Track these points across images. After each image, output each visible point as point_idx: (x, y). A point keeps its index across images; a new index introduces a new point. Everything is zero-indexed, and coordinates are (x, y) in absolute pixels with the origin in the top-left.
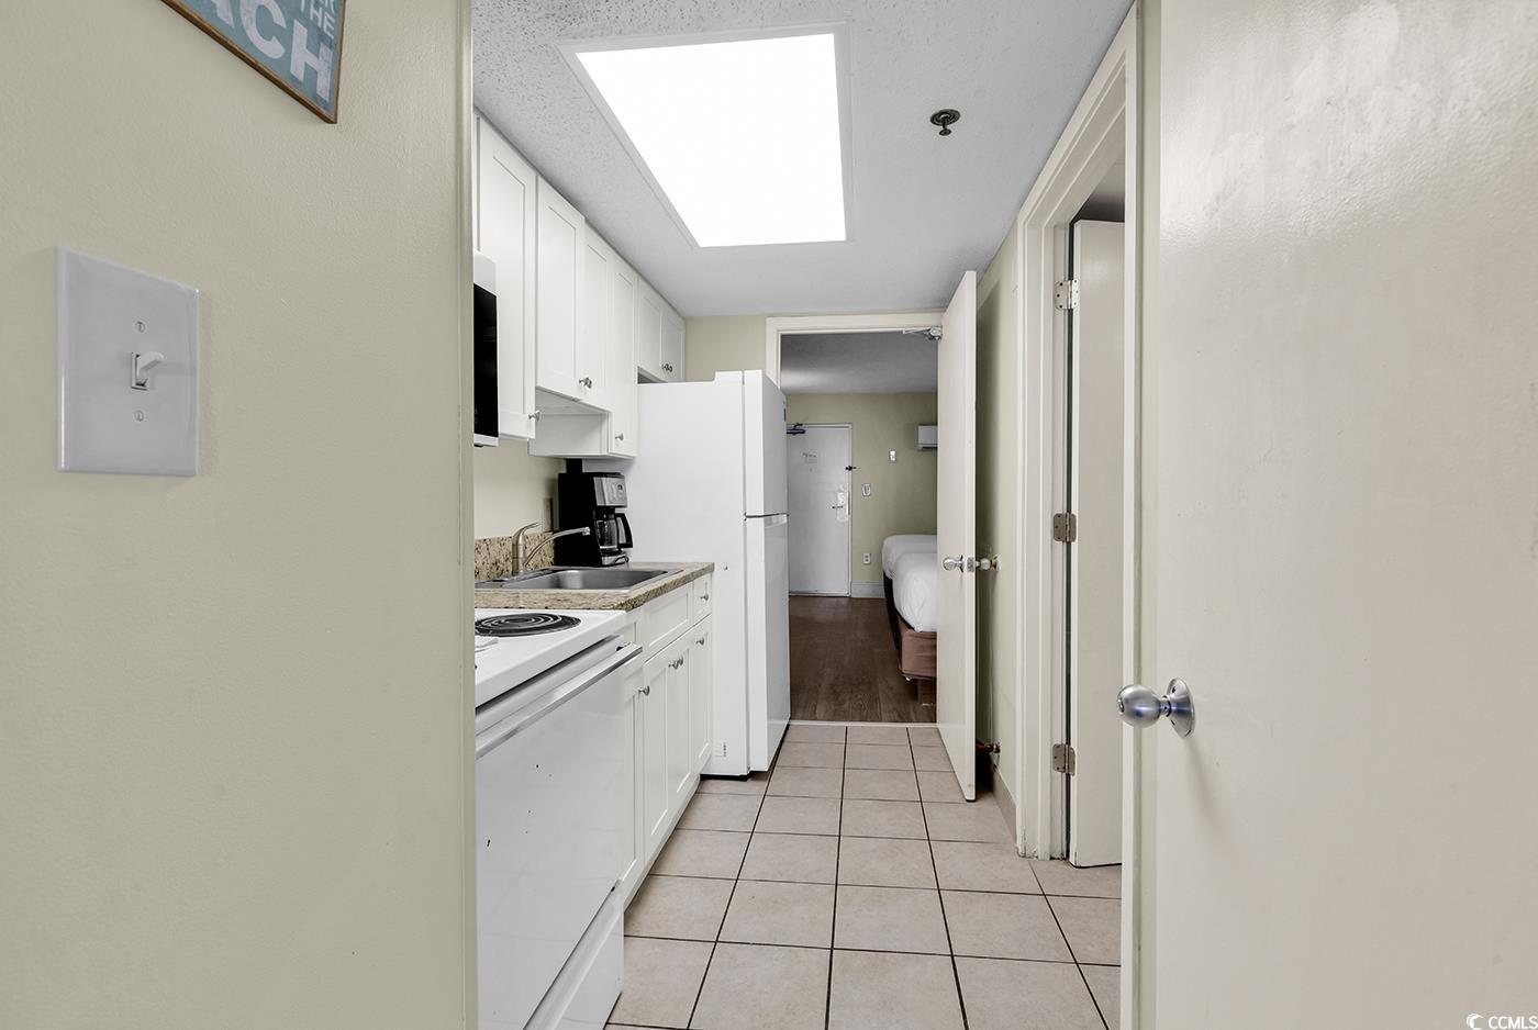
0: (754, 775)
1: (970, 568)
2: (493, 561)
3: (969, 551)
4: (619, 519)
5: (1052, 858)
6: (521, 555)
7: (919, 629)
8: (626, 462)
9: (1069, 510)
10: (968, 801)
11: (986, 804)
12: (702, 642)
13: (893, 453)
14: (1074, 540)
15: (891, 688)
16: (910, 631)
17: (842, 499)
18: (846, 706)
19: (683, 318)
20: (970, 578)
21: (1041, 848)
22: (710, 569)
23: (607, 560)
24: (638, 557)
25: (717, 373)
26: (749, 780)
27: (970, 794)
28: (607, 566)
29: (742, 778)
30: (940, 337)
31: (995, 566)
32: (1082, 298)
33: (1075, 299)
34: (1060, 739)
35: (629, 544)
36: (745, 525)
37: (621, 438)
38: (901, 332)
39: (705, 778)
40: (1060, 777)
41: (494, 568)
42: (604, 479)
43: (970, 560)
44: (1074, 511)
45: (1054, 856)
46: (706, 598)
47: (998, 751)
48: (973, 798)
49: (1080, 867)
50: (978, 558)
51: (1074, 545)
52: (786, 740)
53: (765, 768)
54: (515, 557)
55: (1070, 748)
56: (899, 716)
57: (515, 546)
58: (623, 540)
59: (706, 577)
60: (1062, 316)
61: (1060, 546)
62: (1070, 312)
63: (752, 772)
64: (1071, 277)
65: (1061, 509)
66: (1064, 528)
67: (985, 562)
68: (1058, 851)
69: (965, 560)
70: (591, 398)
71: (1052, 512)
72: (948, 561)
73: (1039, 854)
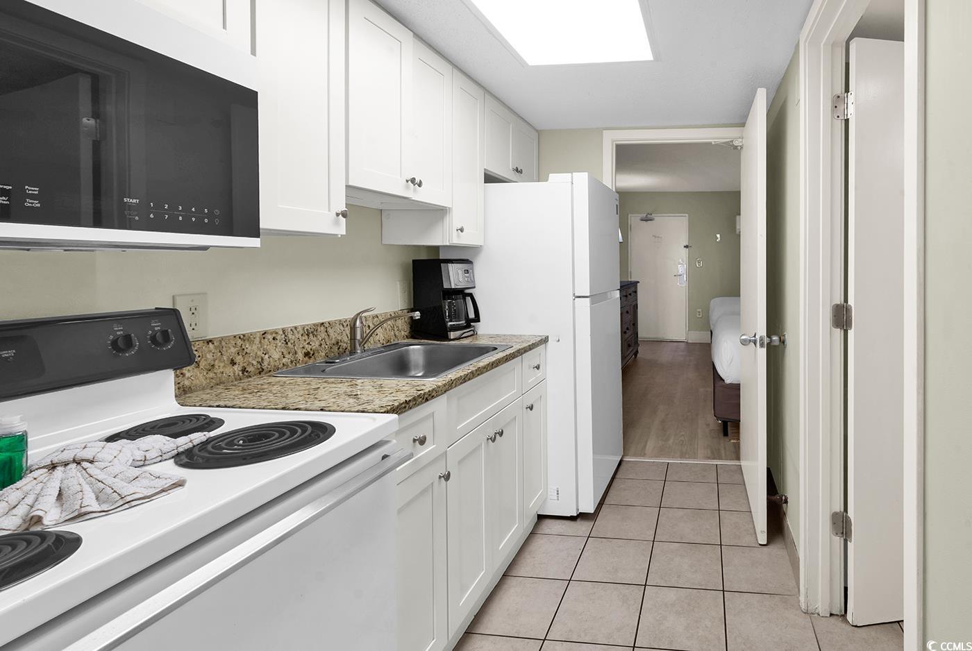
0: (582, 516)
1: (762, 345)
2: (334, 341)
3: (761, 330)
4: (468, 299)
5: (831, 615)
6: (358, 337)
7: (728, 381)
8: (476, 249)
9: (846, 300)
10: (760, 545)
11: (776, 550)
12: (531, 408)
13: (718, 236)
14: (851, 328)
15: (708, 425)
16: (721, 383)
17: (682, 269)
18: (671, 441)
19: (537, 131)
20: (762, 353)
21: (822, 606)
22: (545, 340)
23: (452, 335)
24: (486, 329)
25: (550, 175)
26: (578, 520)
27: (763, 539)
28: (453, 340)
29: (572, 518)
30: (742, 147)
31: (784, 342)
32: (857, 109)
33: (851, 111)
34: (838, 507)
35: (477, 319)
36: (574, 304)
37: (462, 230)
38: (711, 143)
39: (541, 518)
40: (838, 541)
41: (335, 348)
42: (450, 265)
43: (761, 339)
44: (851, 302)
45: (834, 612)
46: (538, 367)
47: (786, 502)
48: (765, 543)
49: (856, 626)
50: (769, 335)
51: (851, 333)
52: (617, 476)
53: (592, 511)
54: (353, 338)
55: (847, 517)
56: (712, 452)
57: (353, 329)
58: (472, 315)
59: (542, 347)
60: (840, 126)
61: (838, 333)
62: (847, 121)
63: (580, 513)
64: (847, 90)
65: (839, 300)
66: (841, 317)
67: (775, 338)
68: (838, 608)
69: (758, 337)
70: (420, 195)
71: (831, 301)
72: (743, 337)
73: (820, 611)
